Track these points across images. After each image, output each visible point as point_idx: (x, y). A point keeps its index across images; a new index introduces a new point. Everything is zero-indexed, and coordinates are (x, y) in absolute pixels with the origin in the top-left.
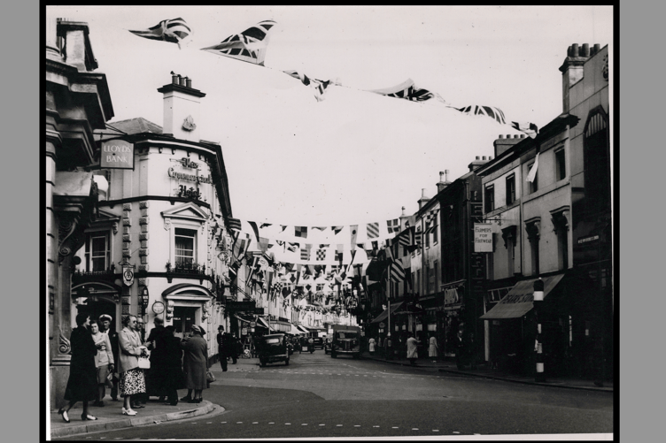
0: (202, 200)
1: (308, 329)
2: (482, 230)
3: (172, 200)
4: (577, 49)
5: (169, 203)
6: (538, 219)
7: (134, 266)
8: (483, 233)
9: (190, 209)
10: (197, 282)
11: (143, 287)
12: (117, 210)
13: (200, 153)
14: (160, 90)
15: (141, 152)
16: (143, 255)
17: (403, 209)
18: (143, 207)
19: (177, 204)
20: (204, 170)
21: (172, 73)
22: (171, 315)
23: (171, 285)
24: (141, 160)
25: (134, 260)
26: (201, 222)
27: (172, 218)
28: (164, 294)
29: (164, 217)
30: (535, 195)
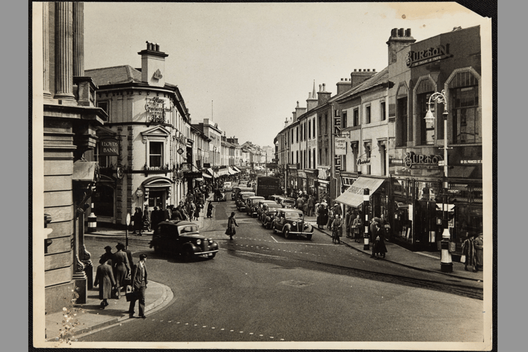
0: (167, 123)
1: (240, 169)
2: (339, 141)
3: (147, 124)
4: (397, 32)
5: (145, 126)
6: (371, 141)
7: (125, 166)
8: (341, 143)
9: (159, 129)
10: (163, 175)
11: (130, 179)
12: (114, 129)
13: (165, 94)
14: (139, 53)
15: (128, 94)
16: (130, 158)
17: (298, 103)
18: (130, 129)
19: (151, 127)
20: (168, 103)
21: (147, 42)
22: (147, 197)
23: (147, 178)
24: (128, 99)
25: (124, 162)
26: (166, 137)
27: (148, 136)
28: (143, 184)
29: (143, 136)
30: (369, 125)
